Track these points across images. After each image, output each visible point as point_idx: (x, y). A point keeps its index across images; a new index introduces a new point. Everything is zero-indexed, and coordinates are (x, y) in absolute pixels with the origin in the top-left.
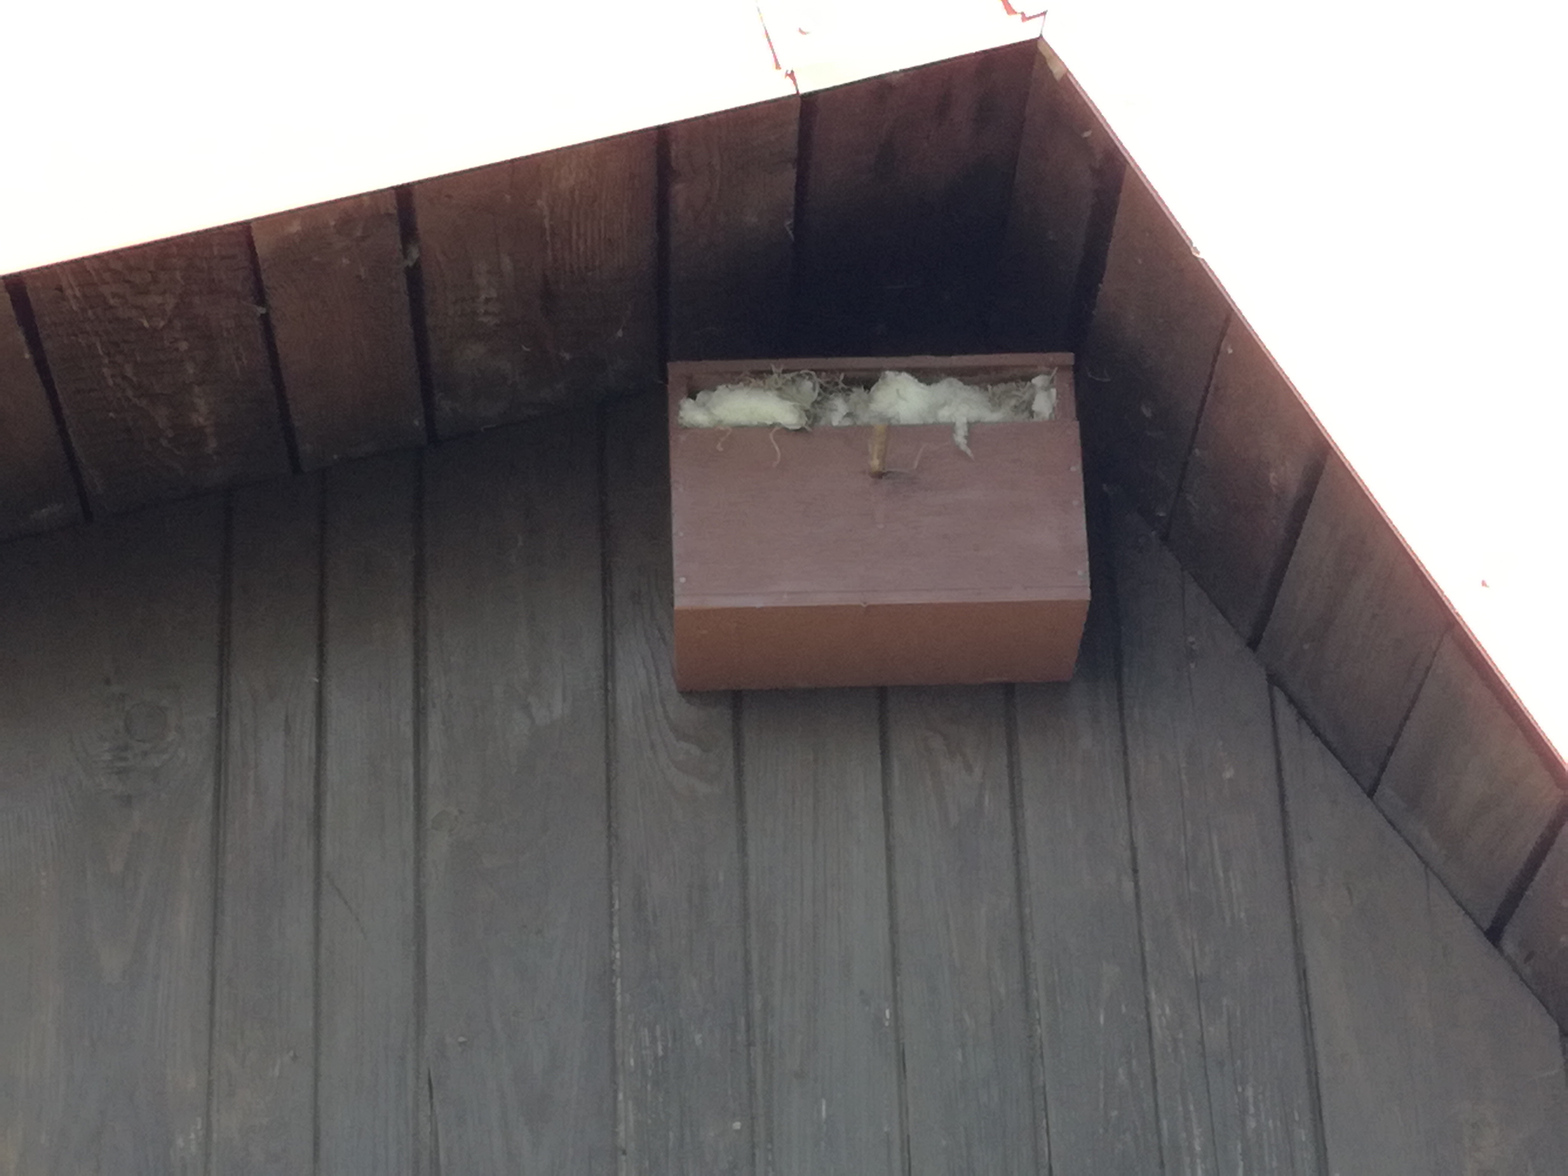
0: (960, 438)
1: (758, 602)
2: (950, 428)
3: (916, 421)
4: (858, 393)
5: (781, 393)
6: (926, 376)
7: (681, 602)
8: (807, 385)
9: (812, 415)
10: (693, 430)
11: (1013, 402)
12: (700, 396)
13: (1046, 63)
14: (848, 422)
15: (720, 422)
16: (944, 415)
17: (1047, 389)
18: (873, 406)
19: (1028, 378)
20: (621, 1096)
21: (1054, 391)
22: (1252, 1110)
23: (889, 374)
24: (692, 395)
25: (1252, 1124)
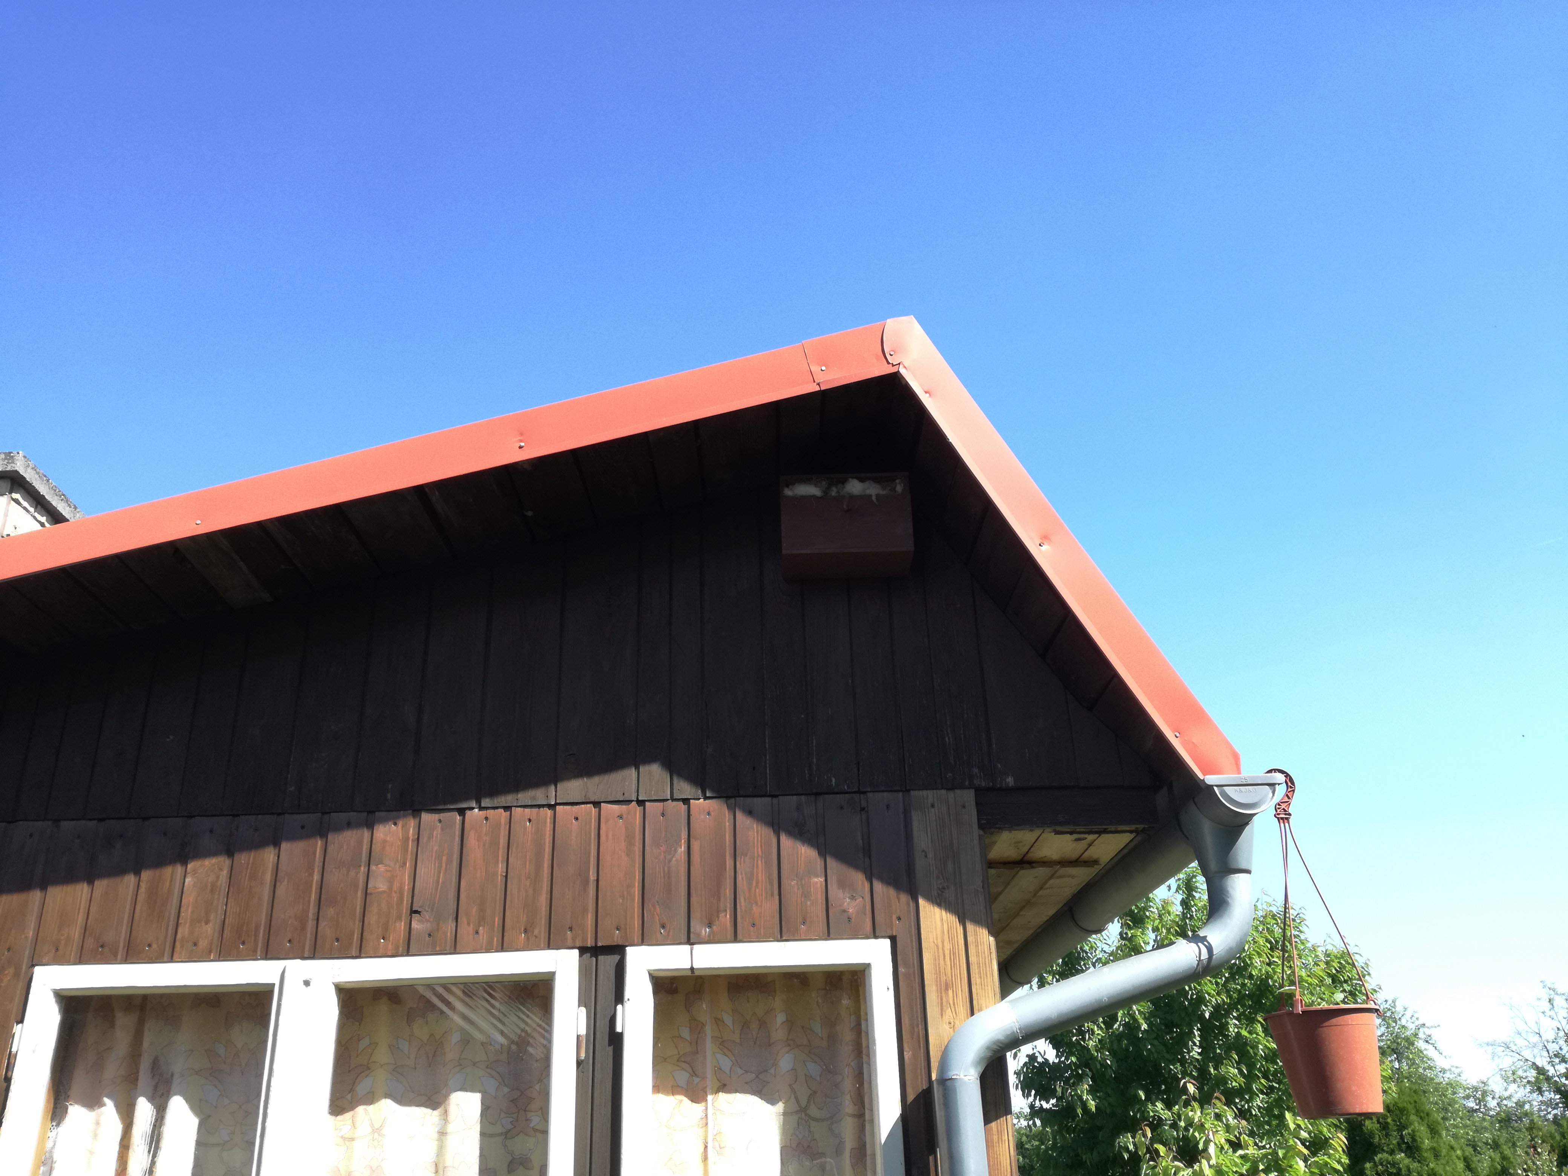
0: (874, 498)
1: (809, 552)
2: (870, 496)
3: (858, 494)
4: (840, 486)
5: (816, 486)
6: (862, 480)
7: (784, 552)
8: (824, 483)
9: (826, 492)
10: (788, 497)
11: (889, 488)
12: (790, 487)
13: (900, 380)
14: (837, 495)
15: (796, 495)
16: (868, 492)
17: (900, 484)
18: (845, 489)
19: (895, 480)
20: (766, 707)
21: (902, 484)
22: (965, 712)
23: (850, 479)
24: (788, 486)
25: (966, 716)
